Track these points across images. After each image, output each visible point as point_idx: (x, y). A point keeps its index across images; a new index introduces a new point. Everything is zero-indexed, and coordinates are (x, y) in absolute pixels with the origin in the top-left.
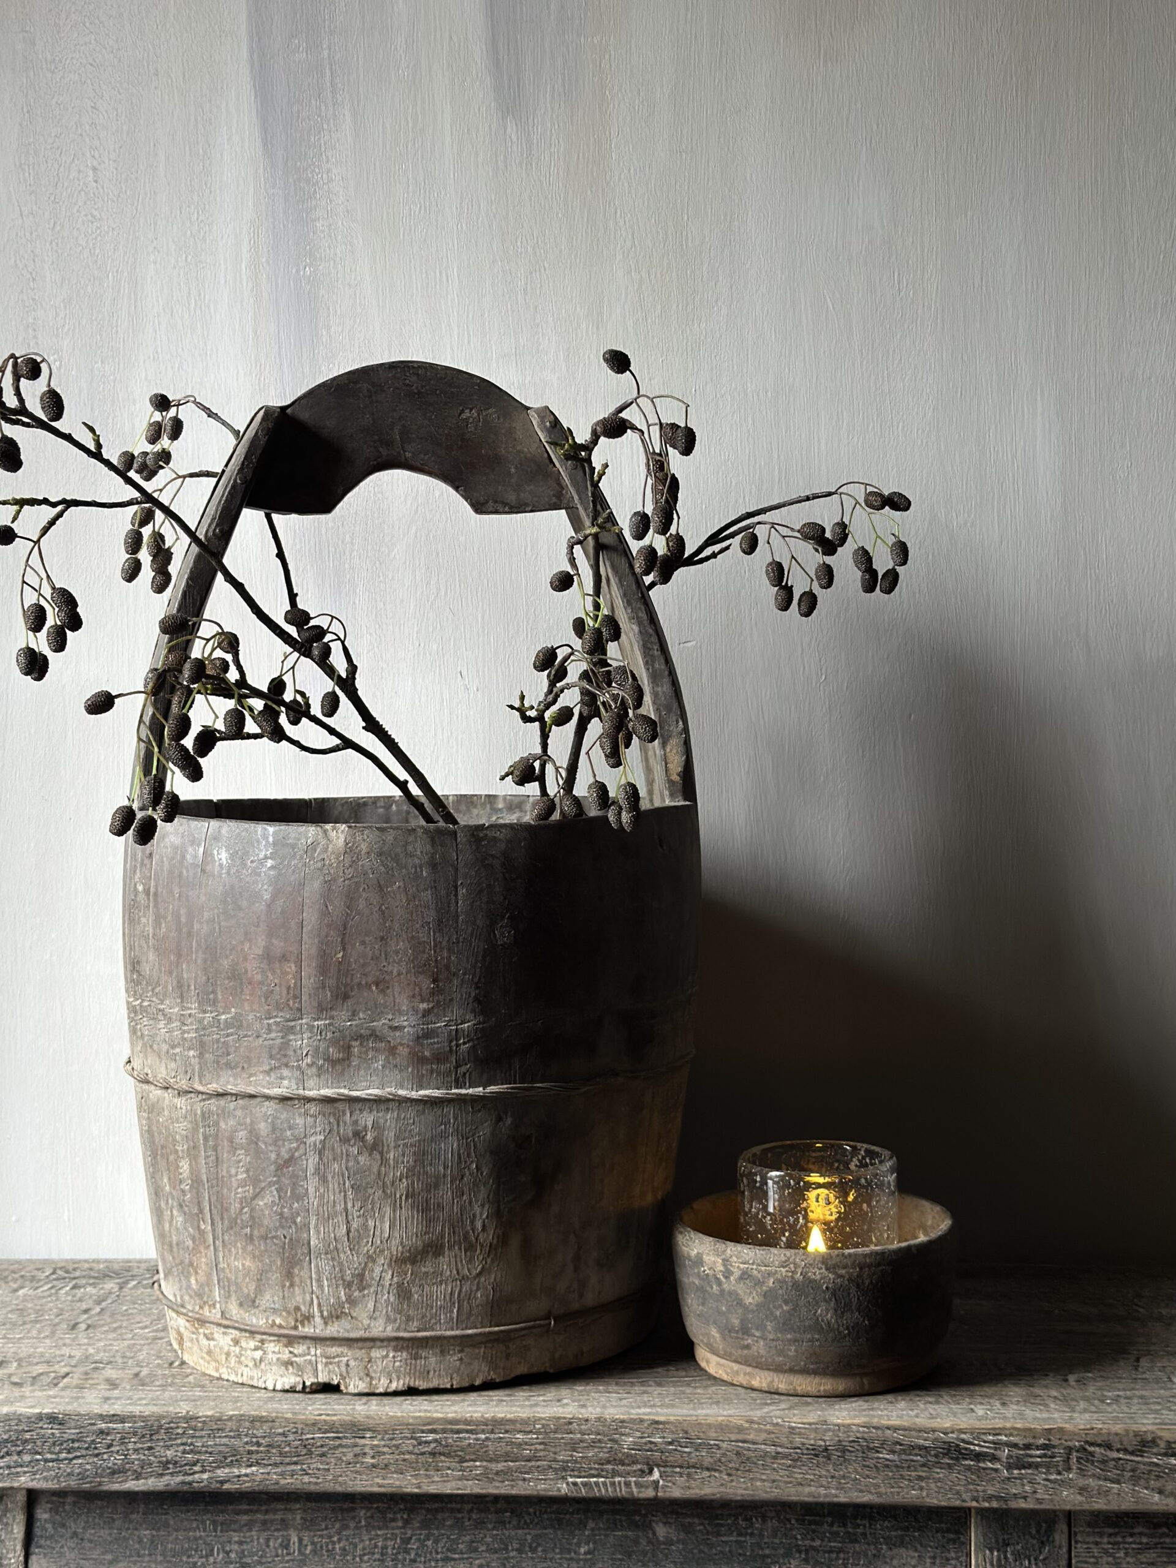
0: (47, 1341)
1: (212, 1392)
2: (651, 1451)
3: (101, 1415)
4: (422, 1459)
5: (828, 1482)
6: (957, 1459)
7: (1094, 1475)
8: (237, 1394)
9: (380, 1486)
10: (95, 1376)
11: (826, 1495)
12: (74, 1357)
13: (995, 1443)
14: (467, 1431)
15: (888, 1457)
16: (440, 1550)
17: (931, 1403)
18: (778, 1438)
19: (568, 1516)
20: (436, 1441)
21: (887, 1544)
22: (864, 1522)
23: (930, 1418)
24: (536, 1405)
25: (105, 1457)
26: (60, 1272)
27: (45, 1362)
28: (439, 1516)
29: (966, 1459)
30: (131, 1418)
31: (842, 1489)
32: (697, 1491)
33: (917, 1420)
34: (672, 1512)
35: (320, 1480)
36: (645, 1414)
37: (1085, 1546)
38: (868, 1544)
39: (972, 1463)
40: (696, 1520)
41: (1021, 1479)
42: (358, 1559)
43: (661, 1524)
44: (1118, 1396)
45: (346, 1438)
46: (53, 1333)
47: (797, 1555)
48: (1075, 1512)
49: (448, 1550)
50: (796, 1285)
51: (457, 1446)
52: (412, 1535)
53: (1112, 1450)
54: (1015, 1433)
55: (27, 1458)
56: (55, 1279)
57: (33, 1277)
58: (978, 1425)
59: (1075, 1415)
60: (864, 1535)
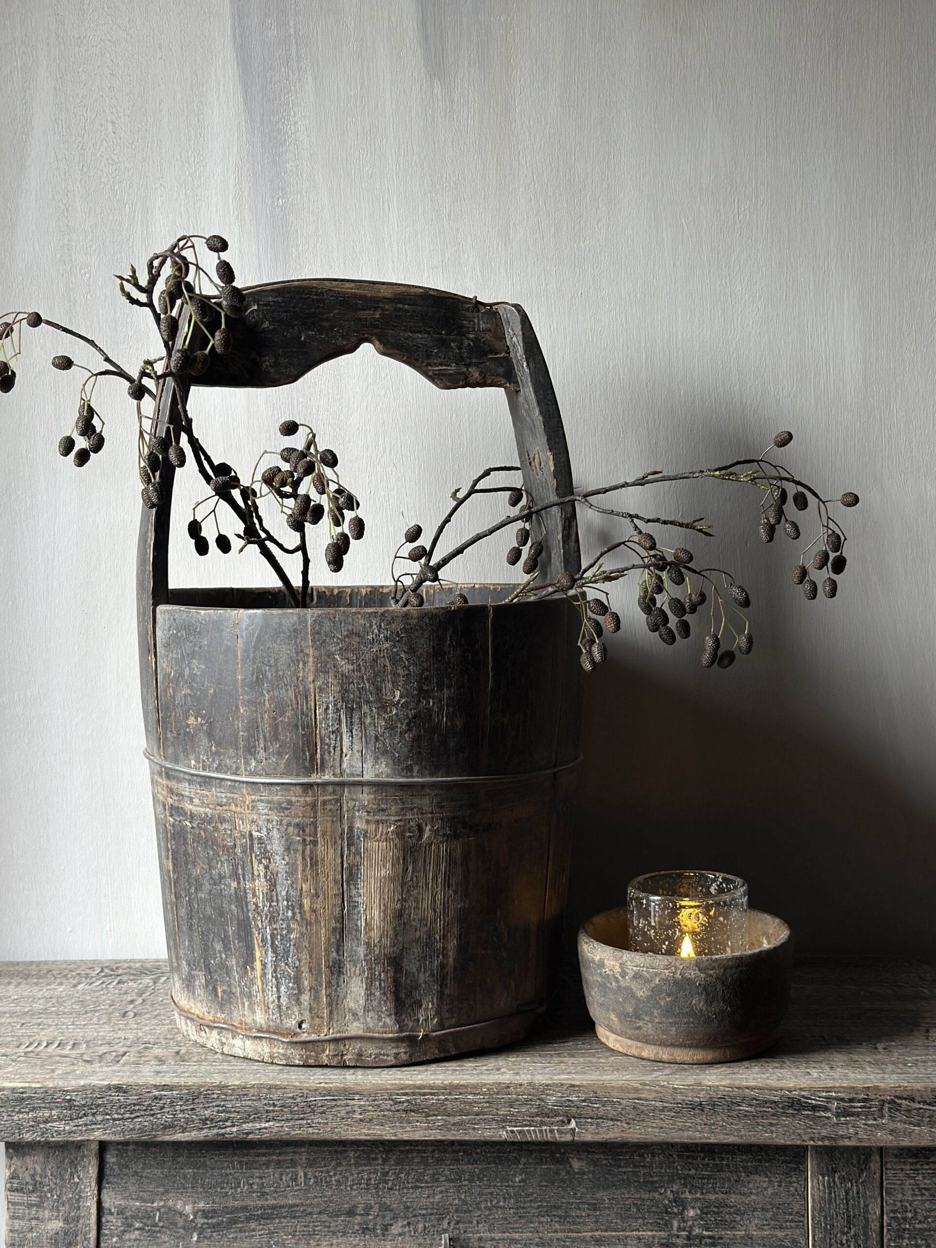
0: (106, 1026)
1: (236, 1066)
2: (570, 1106)
3: (155, 1085)
4: (398, 1114)
5: (702, 1129)
6: (799, 1110)
7: (901, 1121)
8: (255, 1068)
9: (366, 1135)
10: (147, 1054)
11: (700, 1138)
12: (128, 1039)
13: (827, 1098)
14: (431, 1094)
15: (747, 1109)
16: (410, 1181)
17: (777, 1068)
18: (664, 1096)
19: (506, 1155)
20: (407, 1101)
21: (745, 1172)
22: (727, 1156)
23: (778, 1080)
24: (481, 1073)
25: (159, 1116)
26: (106, 970)
27: (106, 1044)
28: (410, 1156)
29: (806, 1110)
30: (178, 1087)
31: (713, 1133)
32: (604, 1136)
33: (768, 1082)
34: (584, 1151)
35: (321, 1131)
36: (564, 1080)
37: (893, 1172)
38: (731, 1172)
39: (810, 1113)
40: (602, 1156)
41: (846, 1124)
42: (349, 1188)
43: (576, 1160)
44: (917, 1060)
45: (340, 1100)
46: (110, 1020)
47: (678, 1181)
48: (886, 1148)
49: (417, 1180)
50: (676, 982)
51: (424, 1105)
52: (390, 1170)
53: (914, 1102)
54: (843, 1090)
55: (99, 1118)
56: (104, 976)
57: (87, 974)
58: (814, 1084)
59: (886, 1076)
60: (728, 1165)
